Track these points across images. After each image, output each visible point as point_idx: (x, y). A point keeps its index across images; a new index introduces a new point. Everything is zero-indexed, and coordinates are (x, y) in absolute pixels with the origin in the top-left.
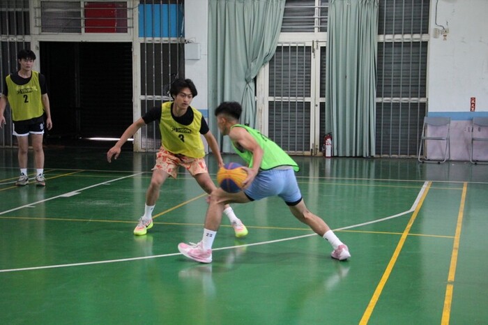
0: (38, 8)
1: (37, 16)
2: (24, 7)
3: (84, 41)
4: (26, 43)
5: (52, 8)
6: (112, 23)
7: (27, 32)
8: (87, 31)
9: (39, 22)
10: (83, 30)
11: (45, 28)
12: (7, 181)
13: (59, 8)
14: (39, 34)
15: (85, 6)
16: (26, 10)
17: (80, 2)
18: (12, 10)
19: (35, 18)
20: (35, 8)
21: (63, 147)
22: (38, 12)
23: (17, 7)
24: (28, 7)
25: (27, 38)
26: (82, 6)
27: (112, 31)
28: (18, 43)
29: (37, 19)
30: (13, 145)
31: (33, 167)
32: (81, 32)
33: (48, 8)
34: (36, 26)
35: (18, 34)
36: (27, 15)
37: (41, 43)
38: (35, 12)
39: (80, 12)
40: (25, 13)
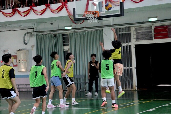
0: (134, 31)
1: (134, 34)
2: (129, 31)
3: (154, 43)
4: (129, 46)
5: (140, 30)
6: (166, 34)
7: (130, 41)
8: (155, 38)
9: (135, 37)
10: (153, 38)
11: (137, 39)
12: (123, 105)
13: (143, 30)
14: (135, 42)
15: (154, 28)
16: (130, 32)
17: (152, 27)
18: (124, 33)
19: (133, 35)
20: (133, 31)
21: (146, 89)
22: (135, 33)
23: (126, 31)
24: (130, 31)
25: (130, 44)
26: (153, 28)
27: (166, 38)
28: (126, 46)
29: (134, 36)
30: (125, 89)
31: (134, 98)
32: (152, 39)
33: (138, 30)
34: (133, 38)
35: (126, 42)
36: (130, 34)
37: (136, 45)
38: (133, 33)
39: (152, 31)
40: (129, 33)
